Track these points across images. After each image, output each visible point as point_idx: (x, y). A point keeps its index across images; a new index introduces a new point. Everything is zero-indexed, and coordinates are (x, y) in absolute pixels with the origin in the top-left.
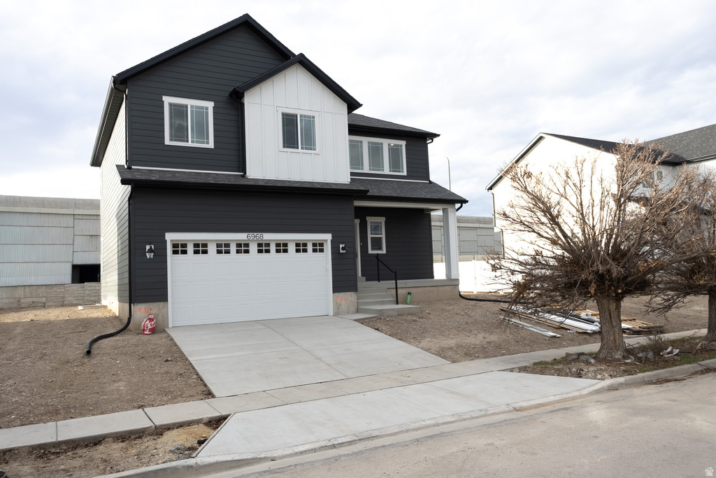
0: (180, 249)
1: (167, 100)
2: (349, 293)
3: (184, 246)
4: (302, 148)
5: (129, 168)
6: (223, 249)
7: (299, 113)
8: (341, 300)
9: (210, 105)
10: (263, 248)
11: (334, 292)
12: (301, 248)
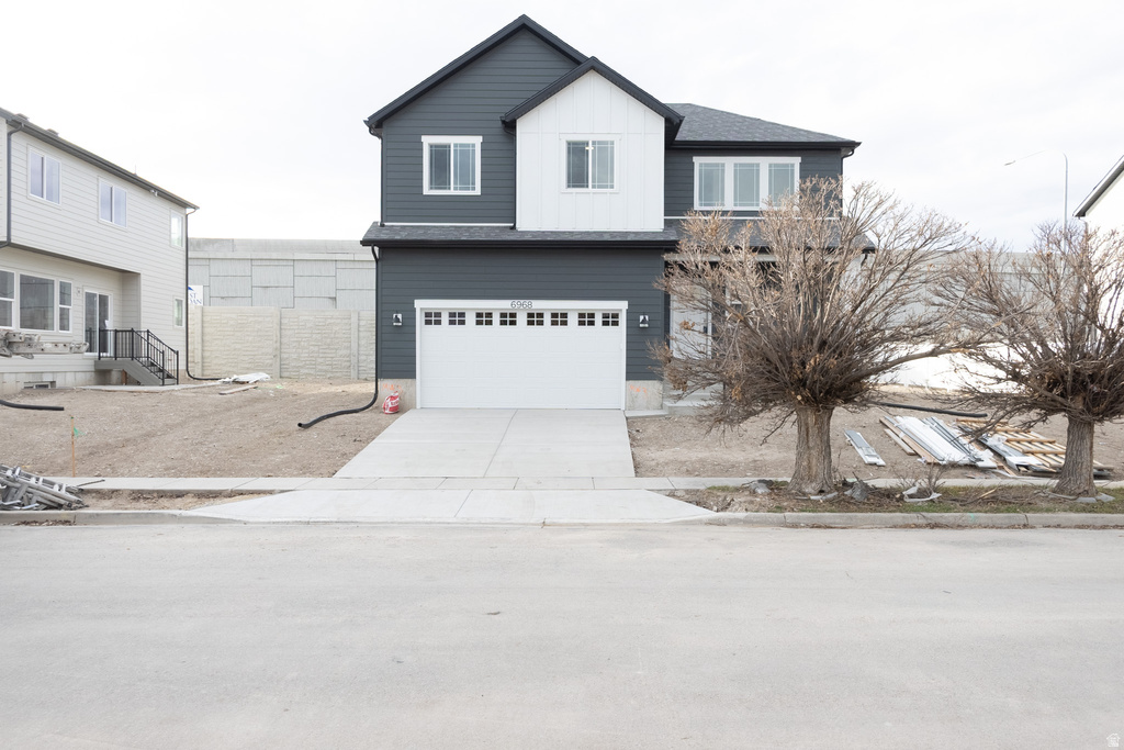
0: (433, 318)
1: (427, 140)
2: (650, 382)
3: (438, 315)
4: (594, 187)
5: (382, 225)
6: (484, 319)
7: (590, 139)
8: (638, 390)
9: (477, 140)
10: (535, 319)
11: (628, 378)
12: (586, 319)
